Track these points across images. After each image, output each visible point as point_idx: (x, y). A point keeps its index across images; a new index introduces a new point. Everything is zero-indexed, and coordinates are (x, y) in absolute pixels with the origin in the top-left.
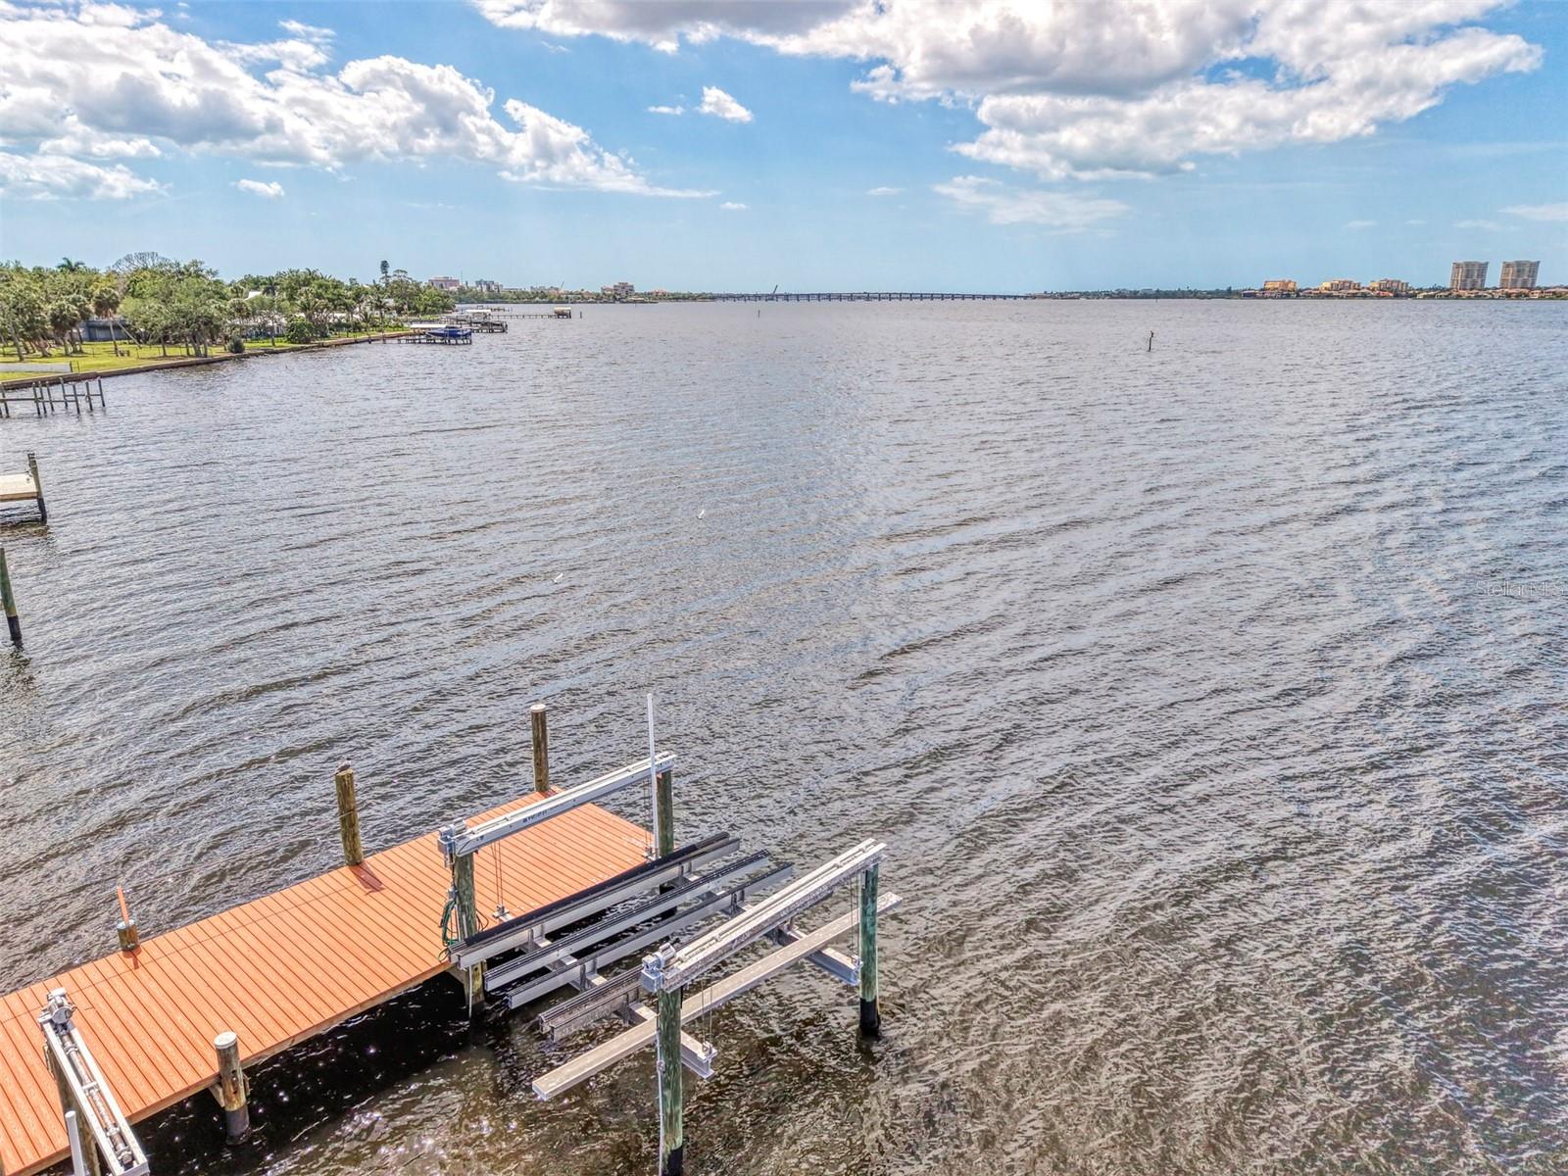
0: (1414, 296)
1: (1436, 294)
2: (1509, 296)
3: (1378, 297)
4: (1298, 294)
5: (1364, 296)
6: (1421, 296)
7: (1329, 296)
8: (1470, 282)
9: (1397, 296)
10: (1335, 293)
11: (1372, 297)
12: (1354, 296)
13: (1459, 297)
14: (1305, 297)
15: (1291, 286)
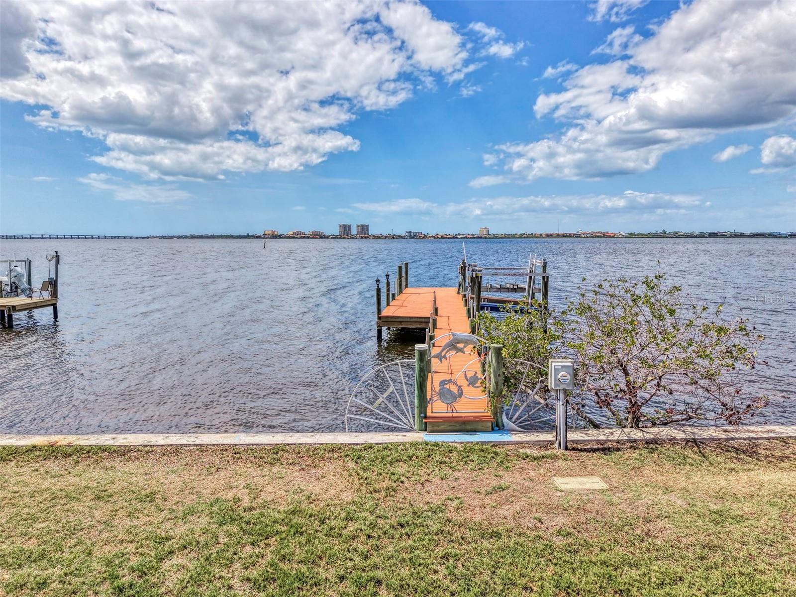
0: (327, 238)
1: (335, 237)
2: (362, 238)
3: (314, 238)
4: (280, 237)
5: (308, 238)
6: (330, 237)
7: (293, 238)
8: (345, 232)
9: (321, 238)
10: (296, 236)
11: (311, 238)
12: (304, 237)
13: (344, 238)
14: (283, 238)
15: (276, 233)
